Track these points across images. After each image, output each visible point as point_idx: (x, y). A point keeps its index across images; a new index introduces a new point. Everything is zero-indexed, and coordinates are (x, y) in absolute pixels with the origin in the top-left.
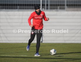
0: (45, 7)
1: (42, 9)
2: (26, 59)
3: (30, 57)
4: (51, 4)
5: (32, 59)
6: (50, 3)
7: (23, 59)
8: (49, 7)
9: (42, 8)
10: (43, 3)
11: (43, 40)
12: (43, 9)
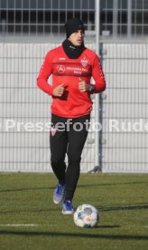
0: (115, 24)
1: (101, 34)
2: (31, 239)
3: (48, 230)
4: (139, 14)
5: (59, 238)
6: (133, 7)
7: (21, 238)
8: (129, 24)
9: (102, 28)
10: (106, 9)
11: (103, 159)
12: (106, 33)
